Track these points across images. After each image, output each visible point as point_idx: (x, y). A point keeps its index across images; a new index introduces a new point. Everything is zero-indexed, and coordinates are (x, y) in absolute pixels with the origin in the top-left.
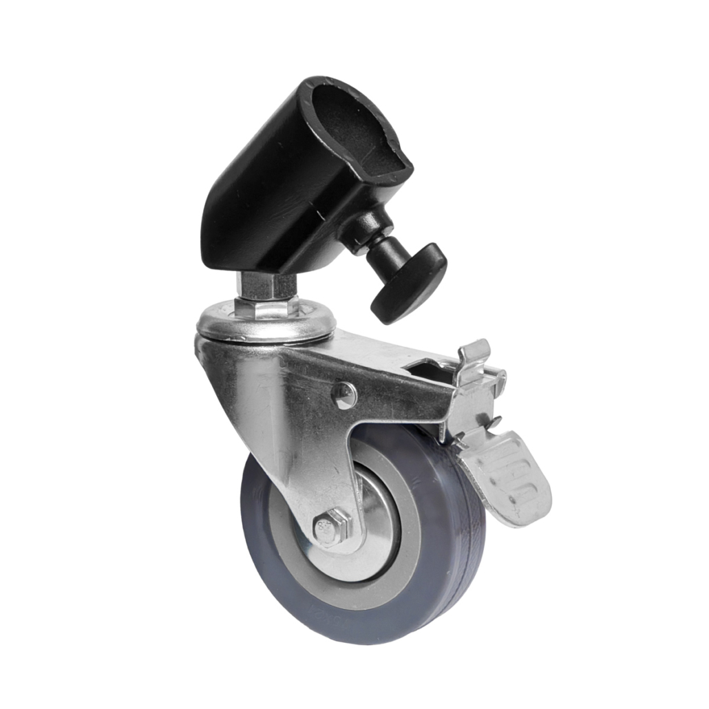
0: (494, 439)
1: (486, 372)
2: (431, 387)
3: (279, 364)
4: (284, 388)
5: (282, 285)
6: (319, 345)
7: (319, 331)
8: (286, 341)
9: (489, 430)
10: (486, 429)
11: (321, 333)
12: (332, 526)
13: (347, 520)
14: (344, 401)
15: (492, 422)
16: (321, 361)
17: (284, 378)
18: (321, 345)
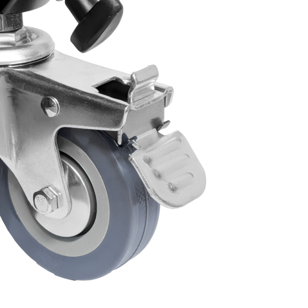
0: (162, 139)
1: (157, 88)
2: (110, 104)
3: (5, 81)
4: (11, 98)
5: (10, 21)
6: (36, 66)
7: (39, 54)
8: (11, 64)
9: (159, 131)
10: (158, 130)
11: (41, 56)
12: (46, 200)
13: (57, 195)
14: (51, 110)
15: (162, 125)
16: (35, 79)
17: (10, 91)
18: (38, 66)
